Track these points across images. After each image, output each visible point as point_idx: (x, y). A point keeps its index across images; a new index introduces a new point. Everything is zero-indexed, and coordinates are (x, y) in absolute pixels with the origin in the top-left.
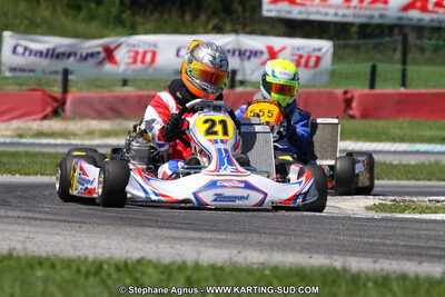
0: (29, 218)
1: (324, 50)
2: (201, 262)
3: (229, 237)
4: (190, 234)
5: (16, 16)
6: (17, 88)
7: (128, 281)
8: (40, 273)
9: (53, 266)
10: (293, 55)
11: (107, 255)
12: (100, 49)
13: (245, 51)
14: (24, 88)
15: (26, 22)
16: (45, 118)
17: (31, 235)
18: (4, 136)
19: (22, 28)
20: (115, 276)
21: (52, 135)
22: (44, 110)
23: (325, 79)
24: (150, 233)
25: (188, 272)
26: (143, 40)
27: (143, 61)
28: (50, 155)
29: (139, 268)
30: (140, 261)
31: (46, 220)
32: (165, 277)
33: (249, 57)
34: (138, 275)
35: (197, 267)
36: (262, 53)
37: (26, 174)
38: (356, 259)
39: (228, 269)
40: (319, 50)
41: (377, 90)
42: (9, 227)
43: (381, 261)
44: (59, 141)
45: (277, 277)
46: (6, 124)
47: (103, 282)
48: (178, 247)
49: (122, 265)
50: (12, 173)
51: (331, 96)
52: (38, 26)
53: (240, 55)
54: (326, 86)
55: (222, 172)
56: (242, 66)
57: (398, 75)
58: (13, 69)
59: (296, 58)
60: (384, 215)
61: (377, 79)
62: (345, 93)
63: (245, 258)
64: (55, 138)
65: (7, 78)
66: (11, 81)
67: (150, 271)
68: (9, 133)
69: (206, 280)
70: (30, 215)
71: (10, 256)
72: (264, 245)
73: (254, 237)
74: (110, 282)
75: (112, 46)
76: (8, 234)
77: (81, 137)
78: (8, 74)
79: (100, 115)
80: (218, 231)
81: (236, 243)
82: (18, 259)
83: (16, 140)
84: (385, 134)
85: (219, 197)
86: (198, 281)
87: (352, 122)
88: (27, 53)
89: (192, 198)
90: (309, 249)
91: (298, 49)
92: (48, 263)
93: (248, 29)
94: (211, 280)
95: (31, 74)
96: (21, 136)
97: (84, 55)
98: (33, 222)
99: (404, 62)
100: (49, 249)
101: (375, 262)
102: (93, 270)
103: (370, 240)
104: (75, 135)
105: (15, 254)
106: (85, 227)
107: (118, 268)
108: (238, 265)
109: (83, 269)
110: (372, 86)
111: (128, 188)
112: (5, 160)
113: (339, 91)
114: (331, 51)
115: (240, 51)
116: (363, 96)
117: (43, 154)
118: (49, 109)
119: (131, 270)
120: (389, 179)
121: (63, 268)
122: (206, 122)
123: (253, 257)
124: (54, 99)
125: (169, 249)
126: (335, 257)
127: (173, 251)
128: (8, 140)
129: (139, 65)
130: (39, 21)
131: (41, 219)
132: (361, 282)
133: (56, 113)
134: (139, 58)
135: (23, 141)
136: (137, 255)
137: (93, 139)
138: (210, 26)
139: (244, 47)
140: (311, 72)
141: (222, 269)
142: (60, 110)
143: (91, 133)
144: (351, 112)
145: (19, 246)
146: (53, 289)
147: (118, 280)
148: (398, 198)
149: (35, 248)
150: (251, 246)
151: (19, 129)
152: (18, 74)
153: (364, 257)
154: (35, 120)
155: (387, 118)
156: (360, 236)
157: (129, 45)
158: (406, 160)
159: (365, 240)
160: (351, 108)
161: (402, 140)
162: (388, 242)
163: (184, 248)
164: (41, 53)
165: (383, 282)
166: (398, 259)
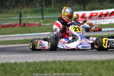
55: (83, 41)
85: (83, 47)
89: (76, 47)
111: (58, 46)
122: (74, 28)
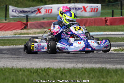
0: (17, 58)
1: (99, 7)
2: (65, 68)
3: (73, 60)
4: (62, 60)
5: (13, 1)
6: (14, 21)
7: (45, 74)
8: (20, 73)
9: (24, 71)
10: (90, 8)
11: (39, 67)
12: (36, 10)
13: (77, 8)
14: (16, 21)
15: (15, 3)
16: (22, 29)
17: (18, 62)
18: (11, 35)
19: (14, 4)
20: (41, 73)
21: (24, 34)
22: (21, 27)
23: (99, 15)
24: (51, 60)
25: (62, 71)
26: (48, 6)
27: (48, 12)
28: (24, 40)
29: (48, 70)
30: (48, 68)
31: (22, 58)
32: (55, 72)
33: (78, 10)
34: (48, 72)
35: (64, 69)
36: (82, 8)
37: (17, 45)
38: (109, 65)
39: (73, 69)
40: (97, 7)
41: (114, 17)
42: (12, 60)
43: (116, 65)
44: (26, 36)
45: (86, 71)
46: (11, 31)
47: (38, 75)
48: (59, 64)
49: (43, 70)
50: (13, 45)
51: (102, 19)
52: (19, 4)
53: (75, 9)
54: (100, 17)
56: (76, 12)
57: (120, 13)
58: (12, 16)
59: (91, 9)
60: (117, 52)
61: (114, 14)
62: (105, 18)
63: (78, 66)
64: (25, 35)
65: (11, 19)
66: (12, 20)
67: (51, 71)
68: (12, 34)
69: (67, 73)
70: (18, 57)
71: (12, 69)
72: (83, 62)
73: (80, 60)
74: (40, 75)
75: (40, 8)
76: (12, 62)
77: (32, 34)
78: (11, 17)
79: (37, 28)
80: (70, 59)
81: (75, 62)
82: (14, 69)
83: (14, 36)
84: (117, 29)
86: (64, 73)
87: (107, 26)
88: (16, 11)
90: (96, 63)
91: (92, 7)
92: (23, 70)
93: (78, 2)
94: (68, 73)
95: (18, 17)
96: (15, 35)
97: (32, 11)
98: (19, 59)
99: (121, 9)
100: (23, 66)
101: (114, 66)
102: (35, 71)
103: (113, 59)
104: (30, 34)
105: (14, 68)
106: (33, 59)
107: (42, 71)
108: (76, 68)
109: (32, 71)
110: (113, 16)
112: (11, 41)
113: (104, 18)
114: (101, 7)
115: (75, 8)
116: (110, 19)
117: (22, 39)
118: (23, 27)
119: (46, 71)
120: (118, 42)
121: (27, 71)
123: (80, 66)
124: (24, 24)
125: (57, 65)
126: (103, 65)
127: (58, 65)
128: (12, 36)
129: (47, 13)
130: (19, 2)
131: (21, 58)
132: (110, 72)
133: (25, 28)
134: (47, 11)
135: (16, 36)
136: (48, 67)
137: (35, 35)
138: (67, 2)
139: (76, 7)
140: (96, 13)
141: (71, 69)
142: (26, 27)
143: (35, 33)
144: (107, 24)
145: (15, 66)
146: (24, 77)
147: (42, 74)
148: (120, 47)
149: (19, 66)
150: (79, 62)
151: (15, 33)
152: (14, 17)
153: (111, 64)
154: (19, 30)
155: (117, 25)
156: (110, 58)
157: (44, 8)
158: (123, 36)
159: (111, 59)
160: (107, 23)
161: (122, 31)
162: (118, 60)
163: (61, 64)
164: (20, 11)
165: (116, 71)
166: (120, 64)
